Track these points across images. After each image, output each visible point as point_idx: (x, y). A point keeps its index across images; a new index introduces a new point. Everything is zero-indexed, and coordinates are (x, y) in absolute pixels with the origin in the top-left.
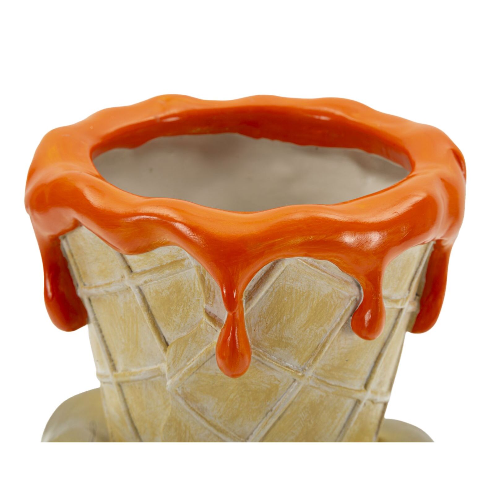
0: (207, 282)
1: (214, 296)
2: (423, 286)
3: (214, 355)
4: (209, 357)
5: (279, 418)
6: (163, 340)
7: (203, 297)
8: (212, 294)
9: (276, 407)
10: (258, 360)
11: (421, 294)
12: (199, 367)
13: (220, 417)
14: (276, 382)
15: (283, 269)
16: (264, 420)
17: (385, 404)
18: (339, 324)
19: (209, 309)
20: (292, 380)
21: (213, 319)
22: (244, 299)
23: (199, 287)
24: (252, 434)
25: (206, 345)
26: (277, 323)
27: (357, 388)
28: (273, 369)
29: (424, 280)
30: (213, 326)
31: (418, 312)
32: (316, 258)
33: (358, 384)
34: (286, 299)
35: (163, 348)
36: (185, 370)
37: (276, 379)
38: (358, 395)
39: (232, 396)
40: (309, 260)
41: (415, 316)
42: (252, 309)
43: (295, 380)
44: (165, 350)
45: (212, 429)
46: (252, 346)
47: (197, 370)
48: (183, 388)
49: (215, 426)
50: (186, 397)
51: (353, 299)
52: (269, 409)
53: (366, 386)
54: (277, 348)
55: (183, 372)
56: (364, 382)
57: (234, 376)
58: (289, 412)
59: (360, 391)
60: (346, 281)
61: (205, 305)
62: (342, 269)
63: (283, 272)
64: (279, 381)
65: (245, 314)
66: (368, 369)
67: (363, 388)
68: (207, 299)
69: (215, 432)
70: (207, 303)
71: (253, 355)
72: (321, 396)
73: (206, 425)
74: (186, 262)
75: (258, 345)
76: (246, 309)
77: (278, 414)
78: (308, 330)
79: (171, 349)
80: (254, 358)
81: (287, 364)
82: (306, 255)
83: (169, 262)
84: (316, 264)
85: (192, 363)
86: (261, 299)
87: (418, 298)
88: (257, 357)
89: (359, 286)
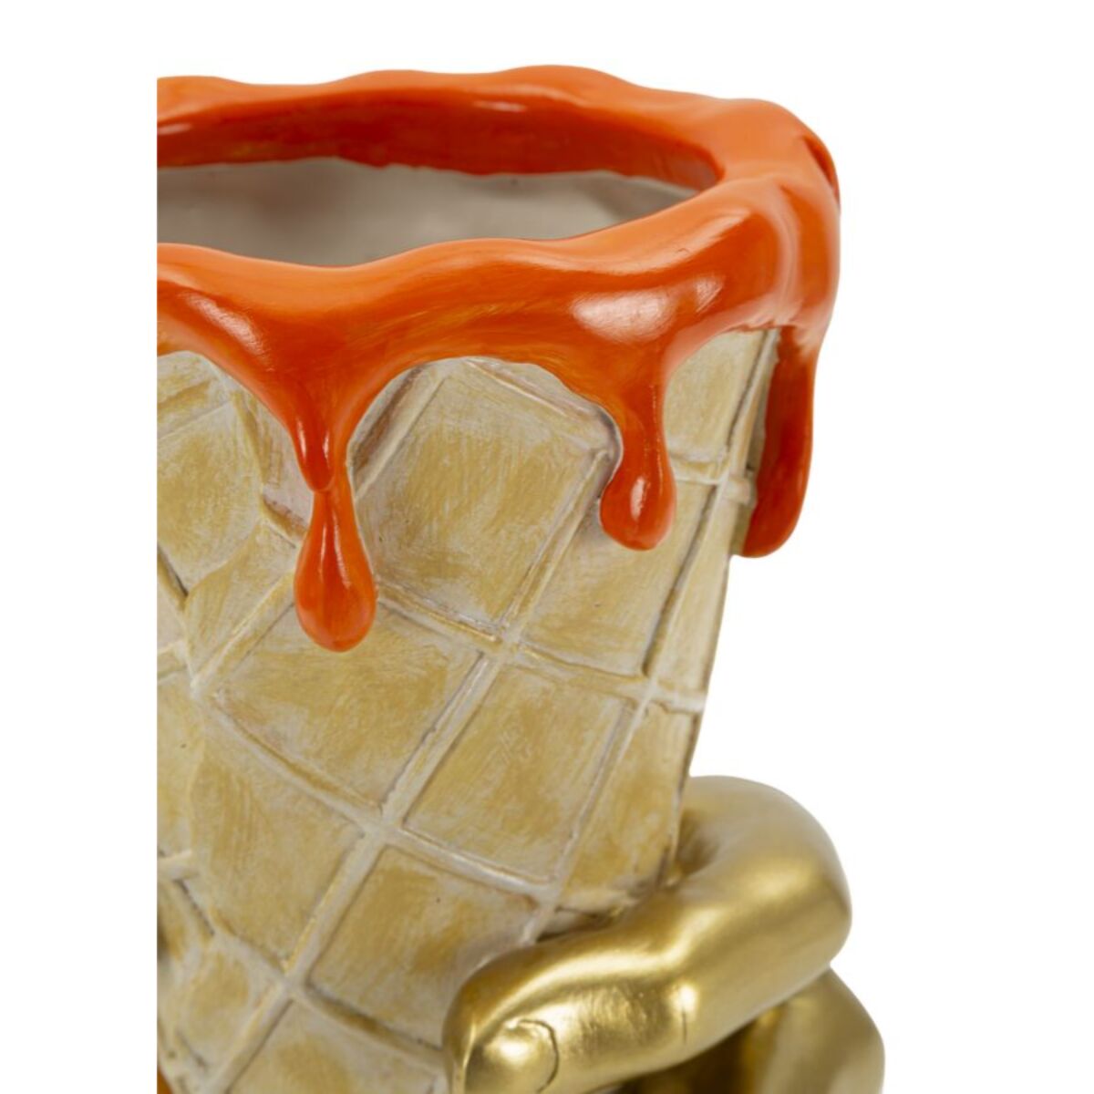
0: (262, 430)
1: (281, 464)
2: (760, 447)
3: (292, 605)
4: (280, 610)
5: (453, 747)
6: (175, 584)
7: (256, 468)
8: (275, 457)
9: (442, 720)
10: (392, 612)
11: (757, 464)
12: (262, 634)
13: (318, 755)
14: (440, 662)
15: (434, 387)
16: (419, 753)
17: (696, 720)
18: (572, 515)
19: (273, 495)
20: (474, 656)
21: (283, 517)
22: (349, 463)
23: (246, 448)
24: (392, 787)
25: (273, 583)
26: (431, 519)
27: (626, 671)
28: (430, 630)
29: (762, 434)
30: (284, 534)
31: (754, 506)
32: (507, 357)
33: (628, 663)
34: (446, 461)
35: (176, 602)
36: (229, 646)
37: (438, 654)
38: (629, 689)
39: (341, 702)
40: (495, 363)
41: (748, 515)
42: (372, 488)
43: (481, 655)
44: (182, 607)
45: (299, 781)
46: (378, 578)
47: (257, 644)
48: (227, 691)
49: (307, 776)
50: (240, 713)
51: (600, 455)
52: (428, 725)
53: (646, 667)
54: (434, 580)
55: (225, 651)
56: (640, 658)
57: (339, 646)
58: (473, 731)
59: (633, 678)
60: (580, 414)
61: (262, 488)
62: (570, 383)
63: (434, 395)
64: (445, 658)
65: (355, 500)
66: (648, 627)
67: (639, 671)
68: (266, 472)
69: (309, 789)
70: (266, 480)
71: (380, 599)
72: (546, 692)
73: (287, 775)
74: (211, 391)
75: (391, 574)
76: (357, 489)
77: (449, 736)
78: (503, 532)
79: (194, 603)
80: (384, 606)
81: (463, 617)
82: (484, 353)
83: (174, 393)
84: (509, 373)
85: (243, 630)
86: (390, 462)
87: (751, 474)
88: (391, 604)
89: (609, 426)
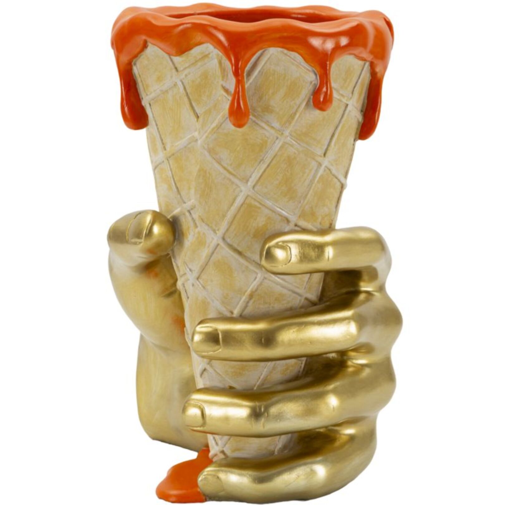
0: (223, 65)
1: (227, 75)
2: (365, 105)
3: (227, 118)
4: (224, 119)
5: (268, 166)
6: (196, 114)
7: (221, 78)
8: (226, 73)
9: (265, 157)
10: (254, 122)
11: (364, 110)
12: (219, 127)
13: (231, 165)
14: (266, 139)
15: (269, 56)
16: (258, 167)
17: (343, 187)
18: (304, 99)
19: (224, 85)
20: (275, 138)
21: (227, 91)
22: (245, 74)
23: (218, 72)
24: (250, 177)
25: (222, 111)
26: (266, 95)
27: (319, 154)
28: (263, 128)
29: (366, 101)
30: (226, 95)
31: (362, 122)
32: (288, 49)
33: (320, 152)
34: (271, 78)
35: (196, 119)
36: (210, 130)
37: (265, 136)
38: (320, 159)
39: (238, 148)
40: (286, 51)
41: (361, 125)
42: (251, 84)
43: (277, 138)
44: (197, 121)
45: (225, 172)
46: (250, 111)
47: (217, 129)
48: (208, 145)
49: (228, 171)
50: (211, 151)
51: (313, 83)
52: (261, 158)
53: (325, 155)
54: (266, 113)
55: (208, 132)
56: (323, 152)
58: (274, 162)
59: (321, 156)
60: (308, 70)
61: (221, 82)
62: (305, 59)
63: (269, 59)
64: (267, 138)
65: (246, 86)
66: (326, 143)
67: (323, 155)
68: (223, 77)
69: (228, 175)
70: (223, 80)
71: (251, 117)
72: (295, 153)
73: (221, 170)
74: (210, 56)
75: (254, 110)
76: (247, 82)
77: (267, 161)
78: (285, 102)
79: (201, 119)
80: (252, 119)
81: (273, 125)
82: (283, 47)
83: (201, 57)
84: (288, 54)
85: (214, 125)
86: (256, 77)
87: (362, 113)
88: (254, 119)
89: (316, 75)
